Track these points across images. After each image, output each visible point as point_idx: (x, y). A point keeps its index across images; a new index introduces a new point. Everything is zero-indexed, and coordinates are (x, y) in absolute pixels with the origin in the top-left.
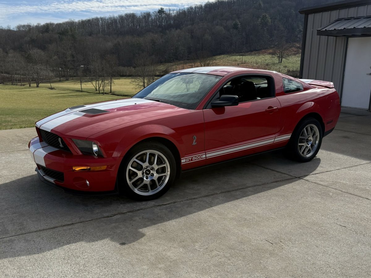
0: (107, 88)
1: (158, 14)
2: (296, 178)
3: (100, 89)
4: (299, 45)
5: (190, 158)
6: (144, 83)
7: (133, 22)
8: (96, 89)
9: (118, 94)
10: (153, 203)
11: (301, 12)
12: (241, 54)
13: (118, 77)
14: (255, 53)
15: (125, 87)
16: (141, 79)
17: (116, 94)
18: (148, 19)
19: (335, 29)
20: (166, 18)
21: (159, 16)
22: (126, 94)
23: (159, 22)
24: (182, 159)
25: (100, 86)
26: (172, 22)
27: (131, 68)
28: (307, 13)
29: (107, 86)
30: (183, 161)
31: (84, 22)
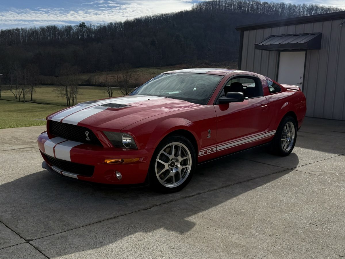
0: (28, 96)
1: (80, 28)
2: (289, 169)
3: (20, 97)
4: (208, 62)
5: (205, 151)
6: (67, 91)
7: (54, 34)
8: (16, 97)
9: (39, 102)
10: (179, 195)
11: (238, 29)
12: (158, 68)
13: (40, 85)
14: (171, 68)
15: (47, 95)
16: (64, 87)
17: (37, 102)
18: (70, 32)
19: (271, 44)
20: (87, 32)
21: (80, 30)
22: (48, 102)
23: (80, 35)
24: (199, 151)
25: (20, 94)
26: (93, 36)
27: (52, 77)
28: (243, 29)
29: (28, 94)
30: (200, 154)
31: (4, 32)
